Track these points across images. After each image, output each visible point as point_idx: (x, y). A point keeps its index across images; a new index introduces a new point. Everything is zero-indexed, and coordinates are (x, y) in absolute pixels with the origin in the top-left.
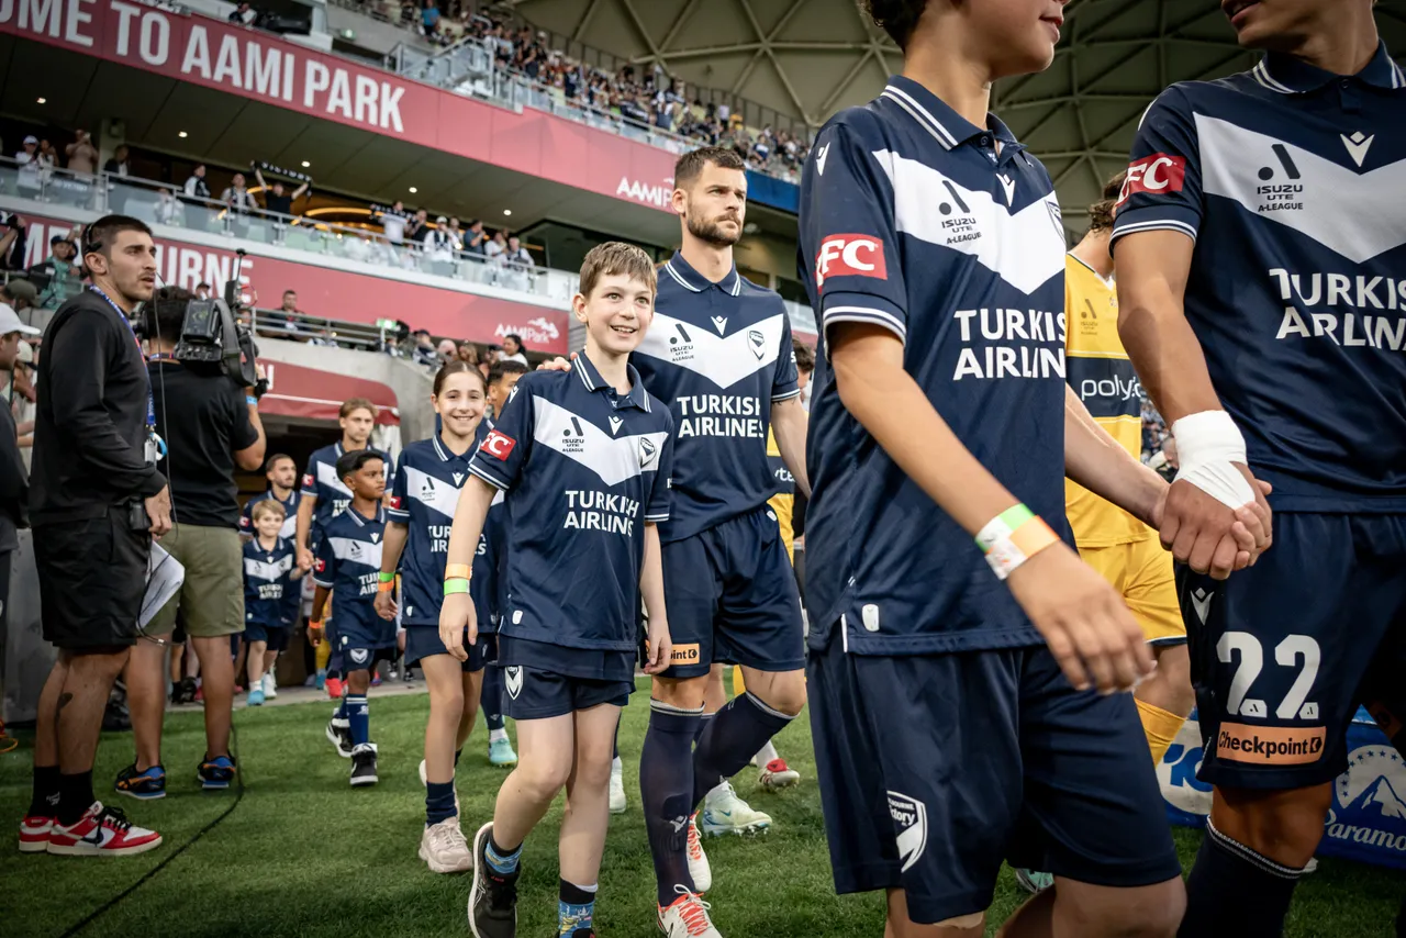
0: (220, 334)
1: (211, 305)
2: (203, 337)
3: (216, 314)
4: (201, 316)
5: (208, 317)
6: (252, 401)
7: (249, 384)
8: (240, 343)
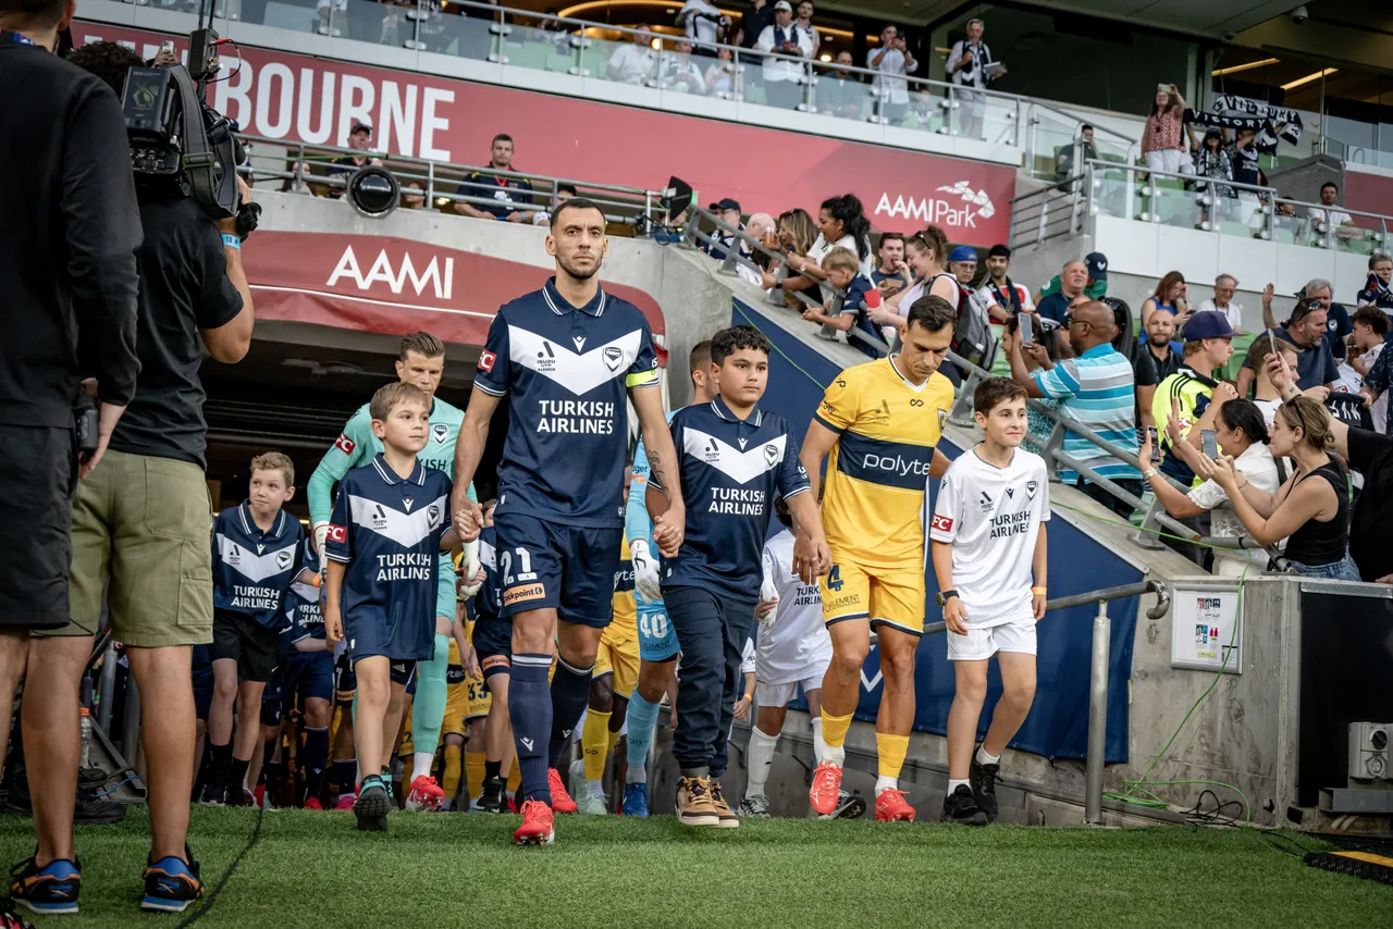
0: (178, 128)
1: (163, 77)
2: (150, 133)
3: (172, 91)
4: (147, 97)
5: (157, 98)
6: (231, 242)
7: (227, 214)
8: (211, 140)
